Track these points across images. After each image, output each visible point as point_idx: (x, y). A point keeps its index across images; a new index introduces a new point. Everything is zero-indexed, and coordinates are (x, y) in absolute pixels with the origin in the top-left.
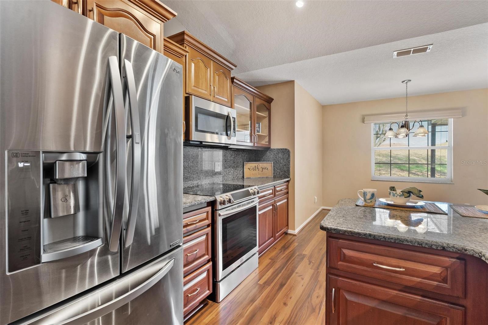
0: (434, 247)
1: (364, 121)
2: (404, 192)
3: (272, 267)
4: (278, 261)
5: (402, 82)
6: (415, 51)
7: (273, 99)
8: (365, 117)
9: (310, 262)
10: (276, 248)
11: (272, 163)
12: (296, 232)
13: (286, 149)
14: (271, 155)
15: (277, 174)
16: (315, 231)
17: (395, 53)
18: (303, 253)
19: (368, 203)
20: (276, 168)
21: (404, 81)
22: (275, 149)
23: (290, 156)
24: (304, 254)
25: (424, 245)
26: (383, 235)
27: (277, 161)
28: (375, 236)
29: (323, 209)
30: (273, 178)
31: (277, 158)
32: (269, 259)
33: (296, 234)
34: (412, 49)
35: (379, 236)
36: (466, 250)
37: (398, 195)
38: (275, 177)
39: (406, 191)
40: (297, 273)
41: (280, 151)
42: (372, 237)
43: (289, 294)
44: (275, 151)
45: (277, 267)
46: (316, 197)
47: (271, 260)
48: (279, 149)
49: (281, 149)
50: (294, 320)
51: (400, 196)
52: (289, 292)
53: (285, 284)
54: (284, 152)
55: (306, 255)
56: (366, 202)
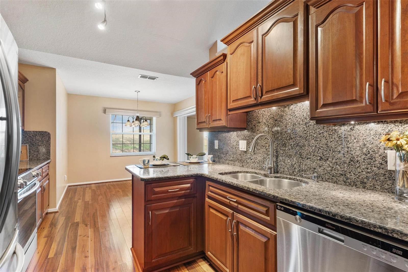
0: (189, 176)
1: (106, 112)
2: (162, 157)
3: (53, 241)
4: (56, 235)
5: (135, 91)
6: (149, 78)
7: (27, 80)
8: (106, 109)
9: (86, 225)
10: (44, 228)
11: (27, 146)
12: (57, 209)
13: (46, 132)
14: (25, 137)
15: (33, 156)
16: (73, 204)
17: (140, 76)
18: (75, 221)
19: (146, 166)
20: (33, 150)
21: (136, 91)
22: (30, 132)
23: (50, 139)
24: (77, 222)
25: (186, 176)
26: (172, 176)
27: (34, 144)
28: (169, 177)
29: (69, 186)
30: (28, 161)
31: (33, 140)
32: (44, 238)
33: (57, 211)
34: (149, 77)
35: (171, 177)
36: (198, 174)
37: (158, 160)
38: (31, 160)
39: (163, 157)
40: (80, 236)
41: (38, 134)
42: (168, 178)
43: (84, 250)
44: (30, 133)
45: (58, 240)
46: (66, 176)
47: (47, 238)
48: (36, 132)
49: (40, 132)
50: (100, 261)
51: (160, 160)
52: (83, 249)
53: (76, 247)
54: (43, 135)
55: (79, 222)
56: (145, 166)
